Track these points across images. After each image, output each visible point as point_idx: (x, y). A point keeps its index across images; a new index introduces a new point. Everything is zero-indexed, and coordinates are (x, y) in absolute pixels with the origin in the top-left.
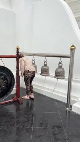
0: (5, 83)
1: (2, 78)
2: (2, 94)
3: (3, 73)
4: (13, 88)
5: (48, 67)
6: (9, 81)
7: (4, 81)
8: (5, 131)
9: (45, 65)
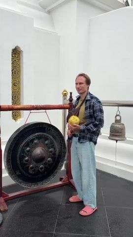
0: (51, 152)
1: (47, 145)
2: (46, 173)
3: (48, 135)
5: (123, 124)
6: (57, 150)
7: (49, 149)
9: (117, 121)
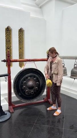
0: (37, 84)
1: (35, 80)
2: (35, 95)
3: (35, 75)
4: (44, 90)
6: (41, 83)
7: (36, 82)
8: (38, 128)
9: (75, 68)
